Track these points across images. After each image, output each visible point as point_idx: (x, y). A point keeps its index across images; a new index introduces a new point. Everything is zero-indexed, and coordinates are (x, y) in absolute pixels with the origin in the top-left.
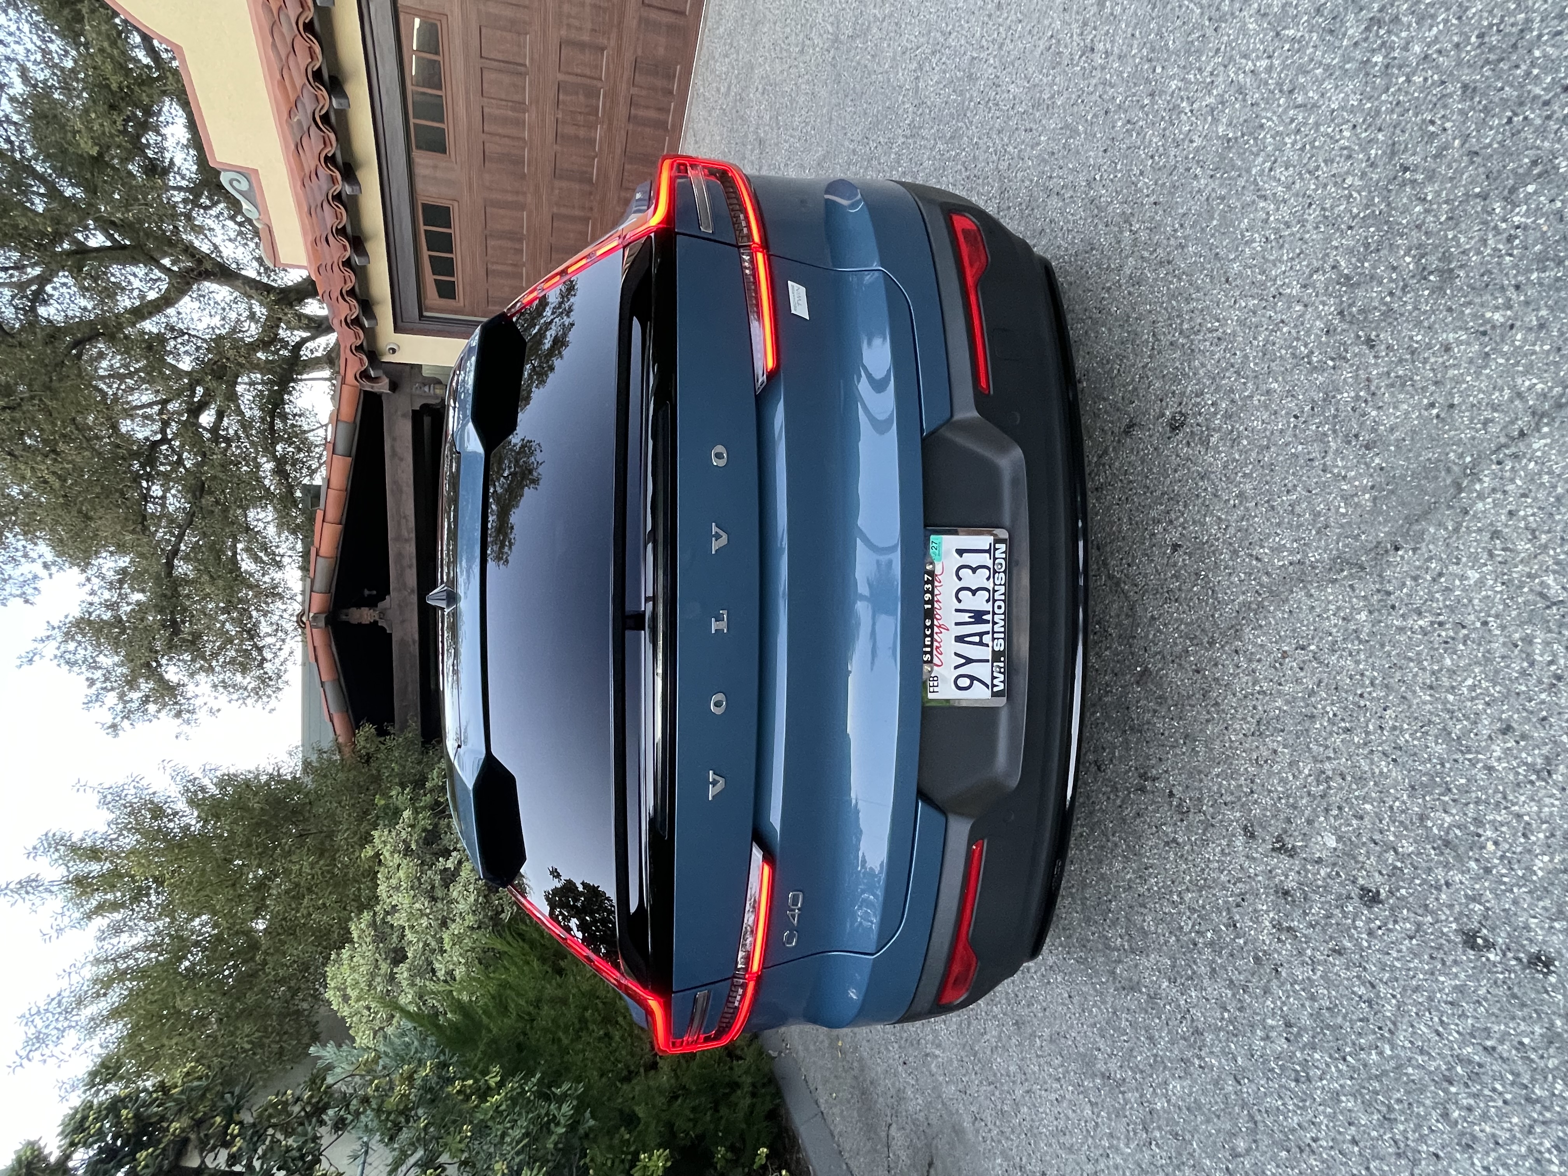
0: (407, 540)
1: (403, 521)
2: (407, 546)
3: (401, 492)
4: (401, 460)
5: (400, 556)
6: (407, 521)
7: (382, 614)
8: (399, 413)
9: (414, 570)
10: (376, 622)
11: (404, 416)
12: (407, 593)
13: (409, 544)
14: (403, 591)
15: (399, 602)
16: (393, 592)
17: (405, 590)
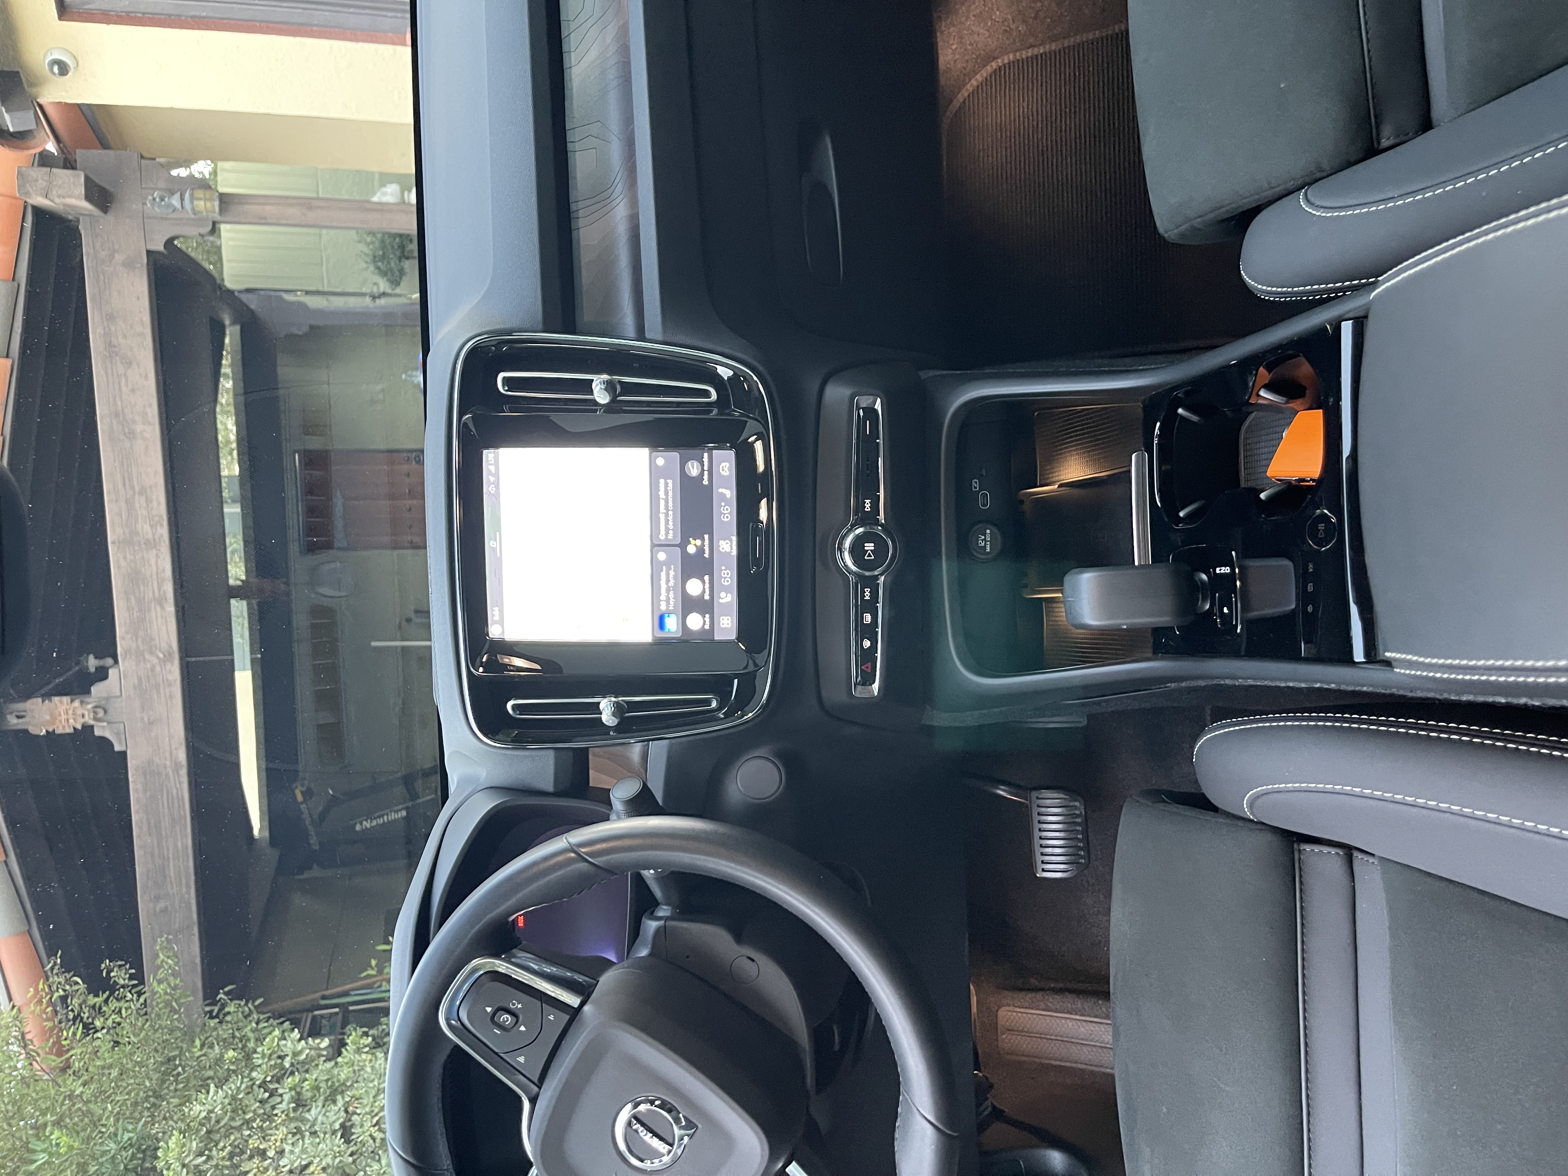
0: (151, 544)
1: (140, 502)
2: (152, 555)
3: (131, 435)
4: (129, 364)
5: (135, 577)
6: (148, 501)
7: (102, 707)
8: (118, 257)
9: (171, 608)
10: (88, 729)
11: (129, 265)
12: (155, 661)
13: (154, 552)
14: (147, 656)
15: (140, 679)
16: (124, 660)
17: (151, 653)
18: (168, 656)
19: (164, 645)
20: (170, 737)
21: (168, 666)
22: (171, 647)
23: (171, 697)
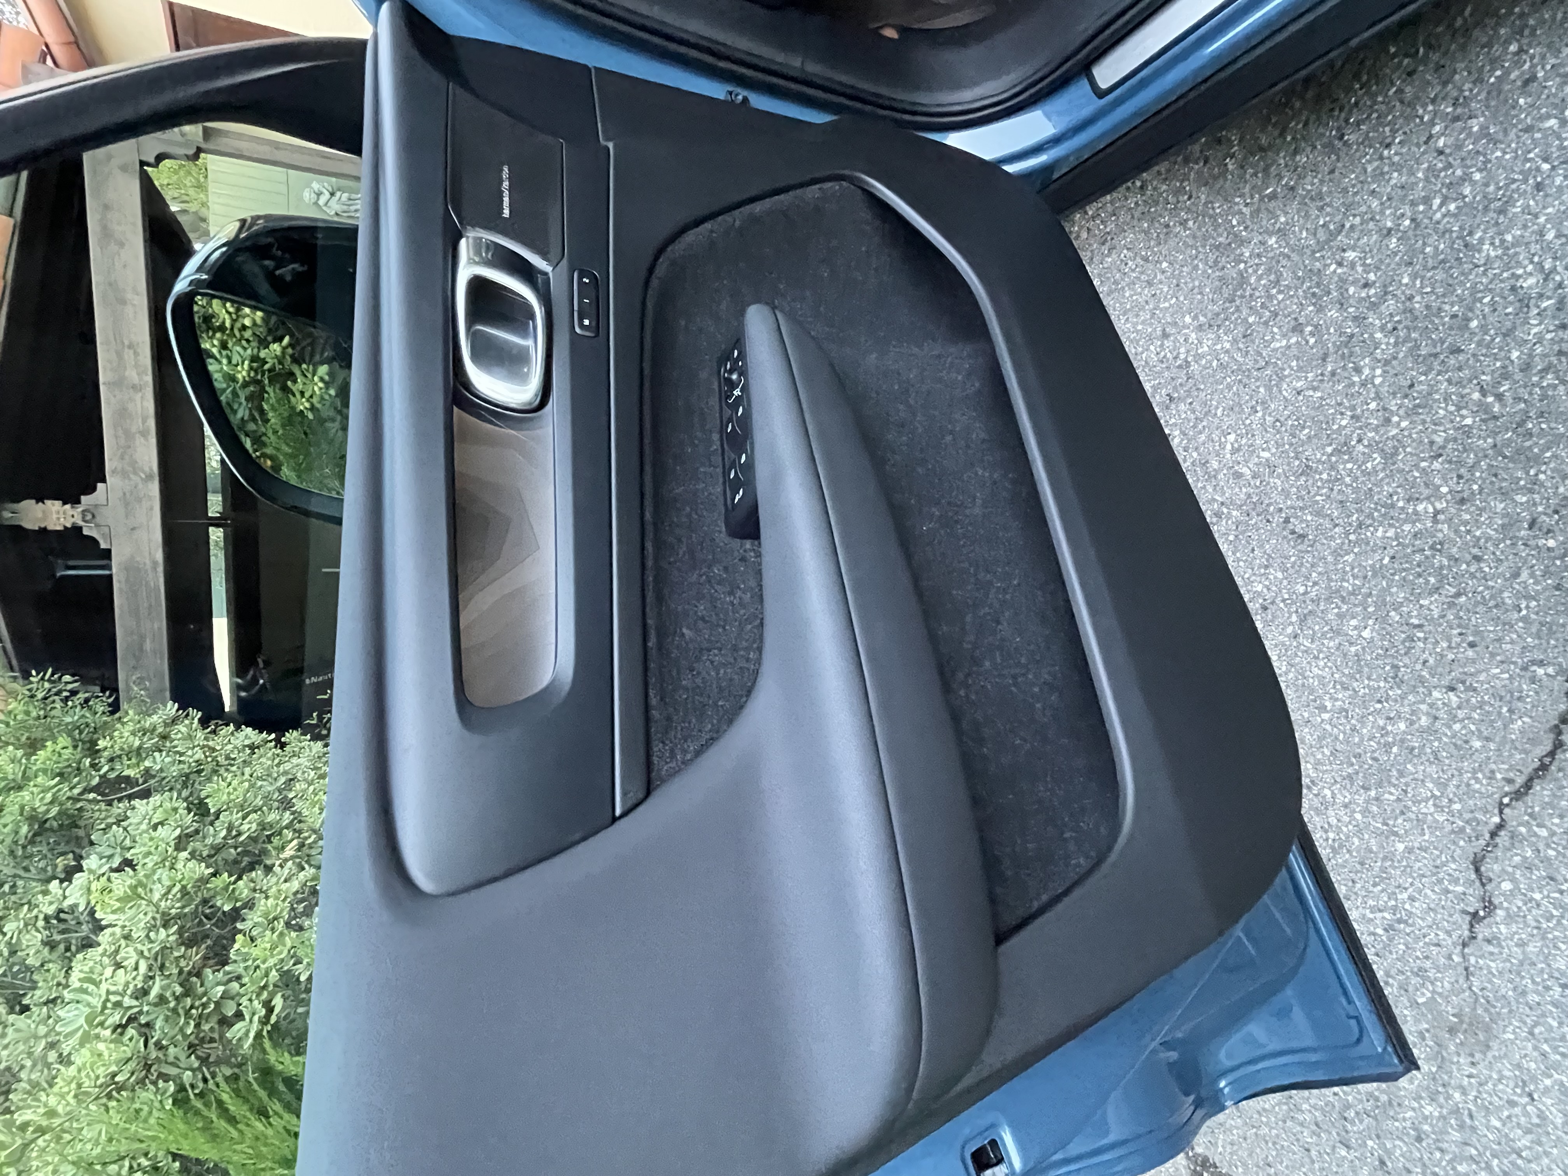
0: (138, 388)
2: (138, 397)
6: (136, 354)
7: (91, 514)
9: (153, 440)
12: (139, 479)
13: (140, 394)
14: (132, 476)
15: (124, 494)
16: (111, 476)
17: (135, 473)
18: (150, 477)
19: (147, 469)
20: (150, 541)
21: (150, 485)
22: (151, 469)
23: (151, 509)
